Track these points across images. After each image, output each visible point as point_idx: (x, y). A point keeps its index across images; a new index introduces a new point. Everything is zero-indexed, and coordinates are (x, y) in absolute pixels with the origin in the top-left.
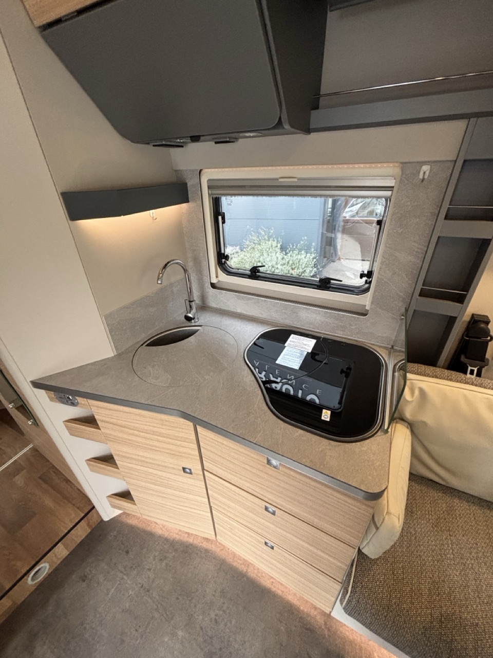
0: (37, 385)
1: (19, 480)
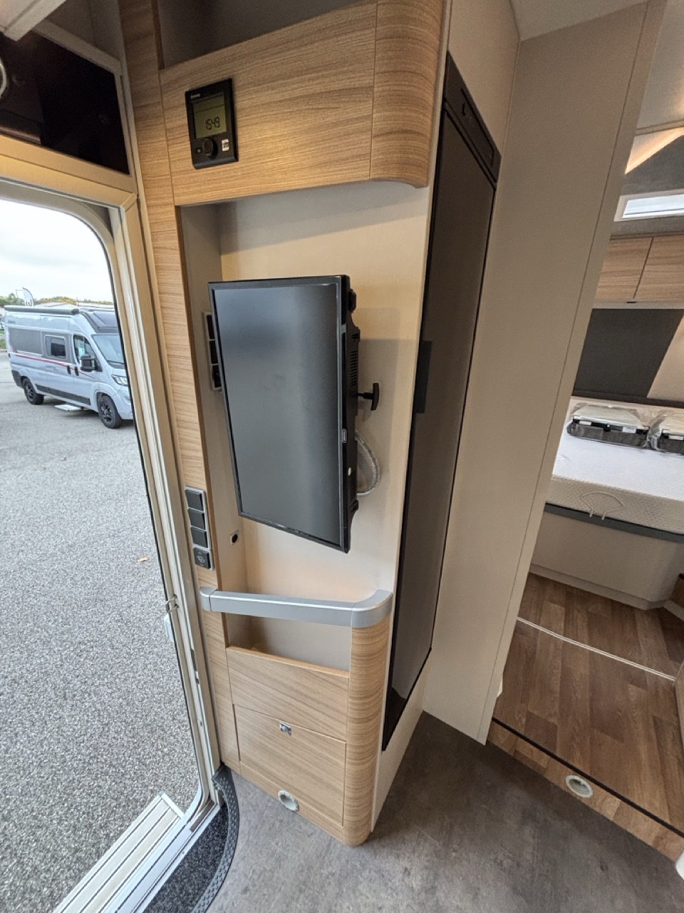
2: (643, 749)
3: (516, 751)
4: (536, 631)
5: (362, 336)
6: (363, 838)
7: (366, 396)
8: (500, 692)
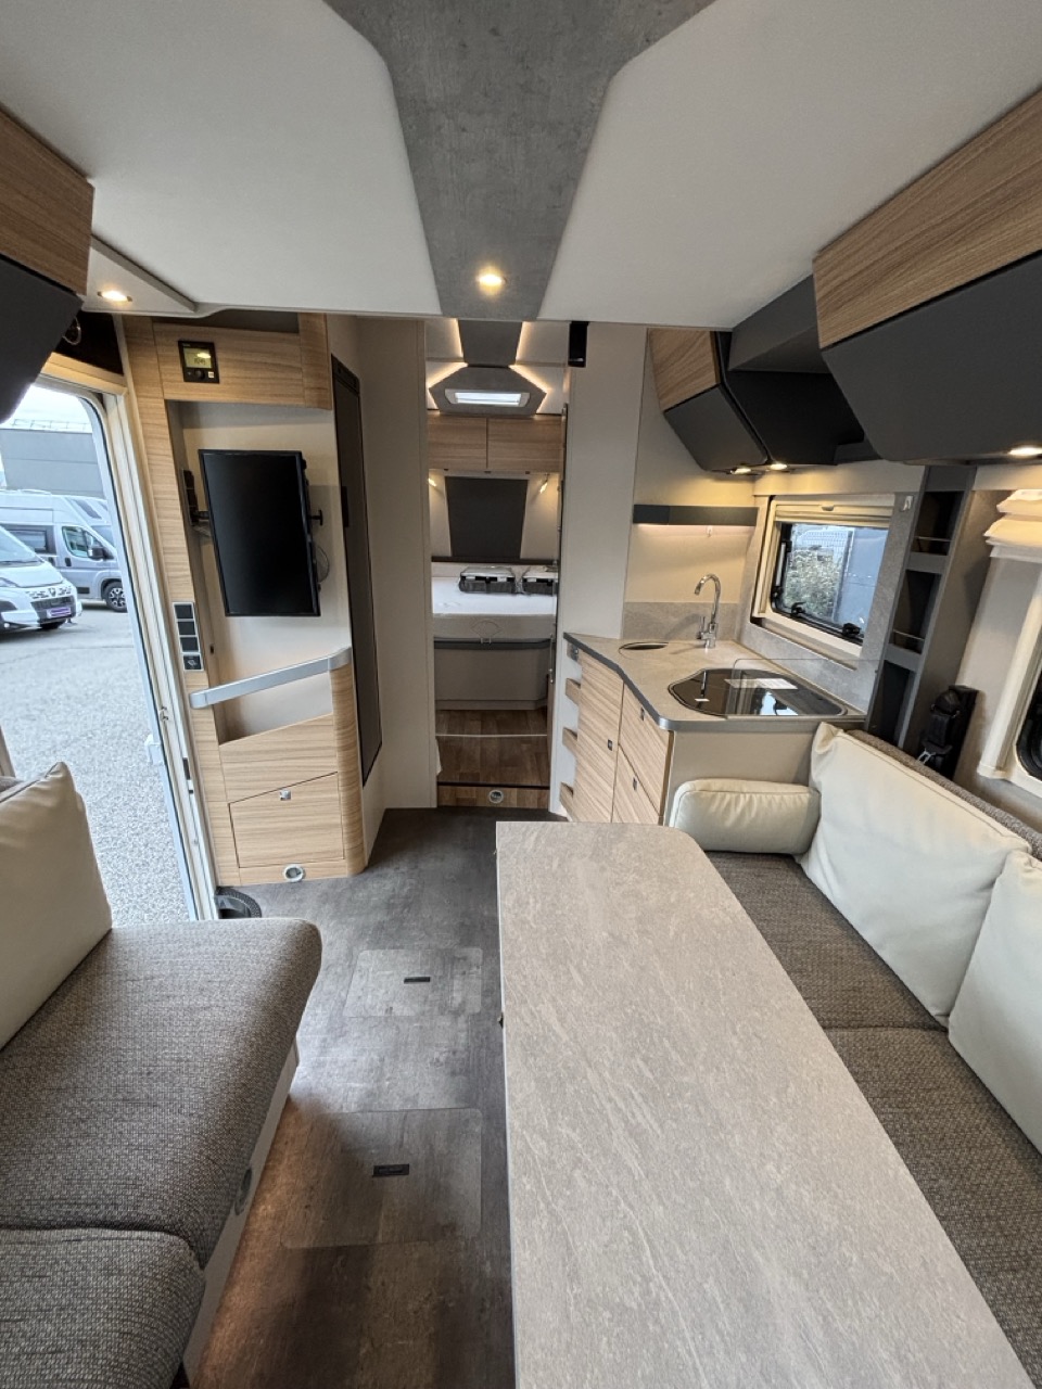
0: (567, 637)
1: (524, 747)
2: (529, 767)
3: (458, 800)
4: (461, 738)
5: (311, 484)
6: (361, 867)
7: (316, 518)
8: (439, 770)
